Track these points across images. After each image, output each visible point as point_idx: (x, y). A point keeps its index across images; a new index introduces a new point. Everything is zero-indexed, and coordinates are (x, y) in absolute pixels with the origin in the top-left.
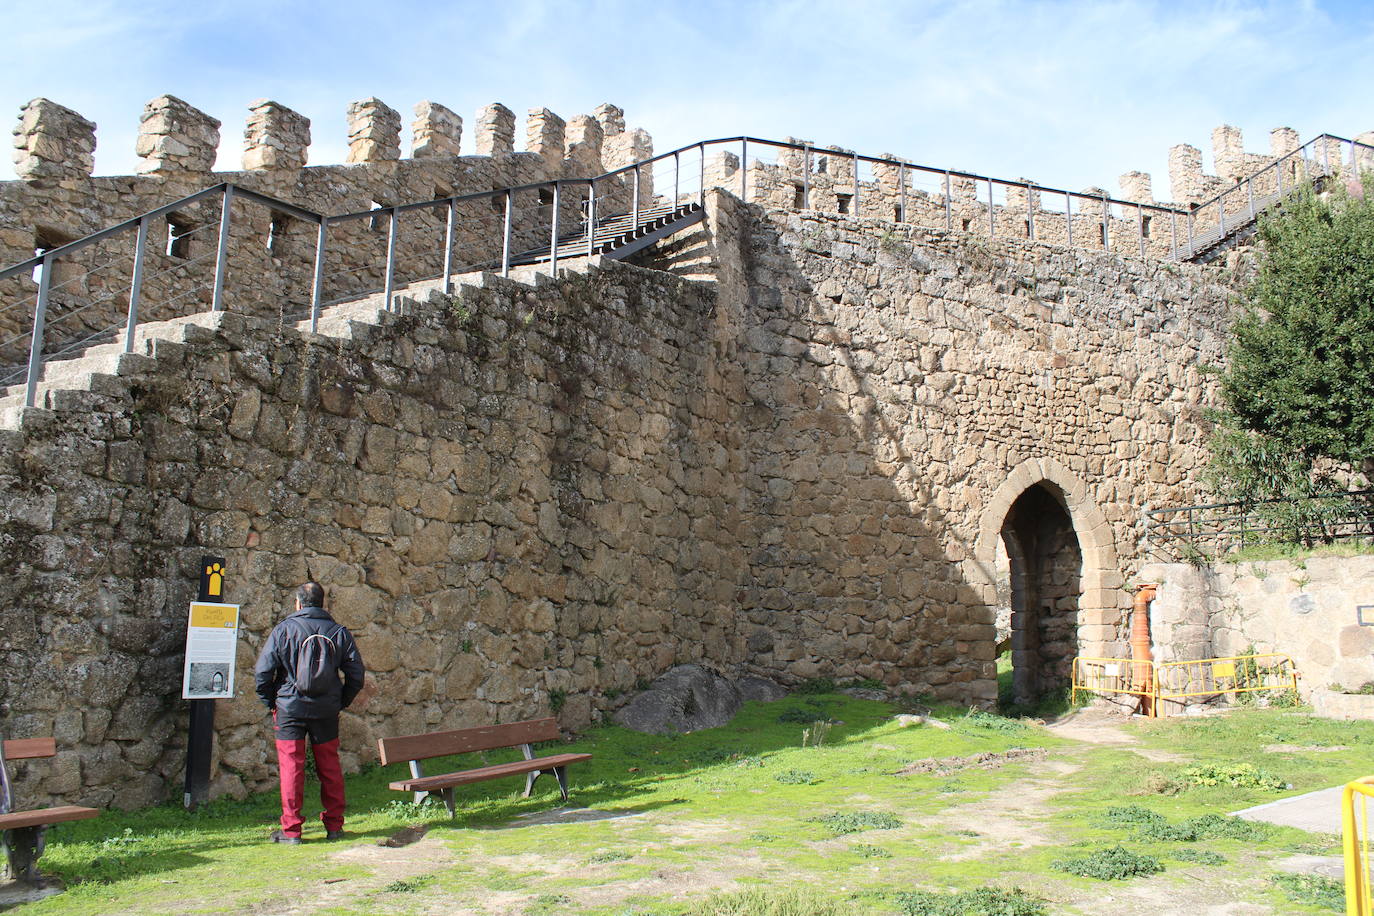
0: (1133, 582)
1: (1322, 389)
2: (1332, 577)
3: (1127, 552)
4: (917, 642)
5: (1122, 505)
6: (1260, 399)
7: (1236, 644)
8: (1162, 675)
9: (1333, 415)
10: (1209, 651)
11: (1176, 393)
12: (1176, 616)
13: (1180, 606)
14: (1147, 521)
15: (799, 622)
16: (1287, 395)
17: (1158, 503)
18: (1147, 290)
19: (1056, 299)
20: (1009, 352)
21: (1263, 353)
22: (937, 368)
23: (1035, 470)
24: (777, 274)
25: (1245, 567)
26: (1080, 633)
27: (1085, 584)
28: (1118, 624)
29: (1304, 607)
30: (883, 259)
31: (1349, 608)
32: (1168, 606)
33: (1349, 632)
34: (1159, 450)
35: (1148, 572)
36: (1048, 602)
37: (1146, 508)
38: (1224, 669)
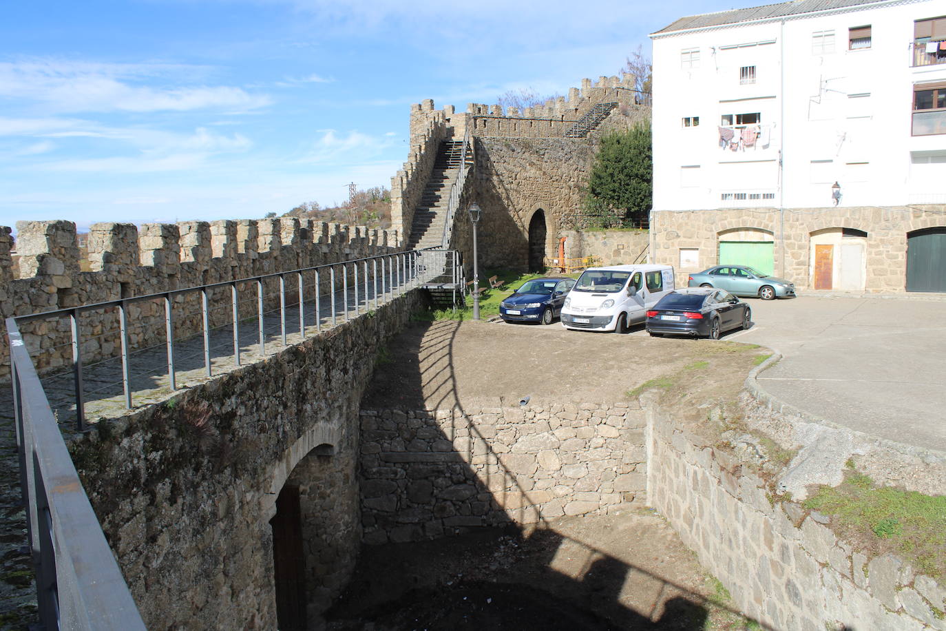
0: (560, 236)
1: (614, 191)
2: (612, 237)
3: (558, 228)
4: (512, 255)
5: (557, 214)
6: (598, 190)
7: (588, 253)
8: (567, 262)
9: (616, 197)
10: (580, 256)
11: (572, 179)
12: (571, 246)
13: (573, 243)
14: (563, 218)
15: (487, 251)
16: (606, 190)
17: (566, 213)
18: (566, 149)
19: (544, 155)
20: (532, 172)
21: (599, 177)
22: (516, 179)
23: (538, 206)
24: (481, 157)
25: (591, 233)
26: (546, 250)
27: (547, 237)
28: (555, 248)
29: (605, 244)
30: (505, 149)
31: (616, 244)
32: (569, 243)
33: (615, 251)
34: (567, 197)
35: (564, 233)
36: (535, 241)
37: (563, 214)
38: (585, 260)
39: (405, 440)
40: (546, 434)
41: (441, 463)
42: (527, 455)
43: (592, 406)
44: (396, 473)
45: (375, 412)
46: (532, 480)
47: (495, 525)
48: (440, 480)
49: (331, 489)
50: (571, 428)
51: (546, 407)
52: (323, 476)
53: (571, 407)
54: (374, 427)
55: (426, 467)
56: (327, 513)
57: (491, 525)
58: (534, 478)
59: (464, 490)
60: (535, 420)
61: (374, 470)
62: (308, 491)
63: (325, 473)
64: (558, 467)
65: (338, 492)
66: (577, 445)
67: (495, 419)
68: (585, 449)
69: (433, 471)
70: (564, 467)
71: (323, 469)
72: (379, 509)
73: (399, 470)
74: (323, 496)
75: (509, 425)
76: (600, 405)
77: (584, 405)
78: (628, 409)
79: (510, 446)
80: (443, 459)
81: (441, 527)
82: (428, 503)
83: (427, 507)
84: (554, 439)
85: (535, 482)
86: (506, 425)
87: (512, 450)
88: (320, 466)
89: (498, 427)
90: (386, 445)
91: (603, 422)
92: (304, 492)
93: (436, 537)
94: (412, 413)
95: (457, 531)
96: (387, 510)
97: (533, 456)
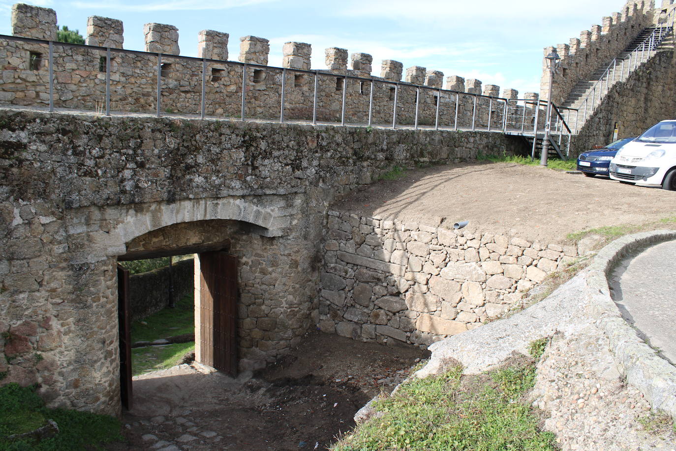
39: (357, 244)
40: (474, 264)
41: (380, 272)
42: (453, 282)
43: (523, 243)
44: (346, 272)
45: (338, 213)
46: (454, 310)
47: (416, 345)
48: (377, 288)
49: (274, 268)
50: (498, 263)
51: (477, 235)
52: (265, 254)
53: (501, 240)
54: (336, 226)
55: (368, 272)
56: (267, 287)
57: (413, 344)
58: (457, 308)
59: (396, 302)
60: (465, 247)
61: (332, 265)
62: (250, 263)
63: (267, 252)
64: (481, 303)
65: (281, 273)
66: (502, 283)
67: (430, 238)
68: (510, 290)
69: (374, 278)
70: (487, 305)
71: (265, 249)
72: (331, 300)
73: (350, 270)
74: (264, 272)
75: (440, 248)
76: (532, 243)
77: (515, 241)
78: (562, 254)
79: (439, 269)
80: (382, 269)
81: (373, 332)
82: (367, 307)
83: (365, 310)
84: (480, 271)
85: (458, 313)
86: (438, 246)
87: (440, 273)
88: (263, 245)
89: (431, 246)
90: (342, 244)
91: (534, 263)
92: (246, 264)
93: (369, 340)
94: (364, 219)
95: (385, 340)
96: (337, 304)
97: (459, 284)
